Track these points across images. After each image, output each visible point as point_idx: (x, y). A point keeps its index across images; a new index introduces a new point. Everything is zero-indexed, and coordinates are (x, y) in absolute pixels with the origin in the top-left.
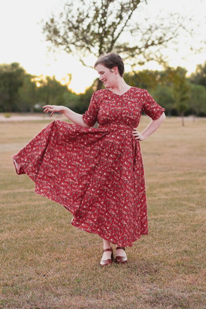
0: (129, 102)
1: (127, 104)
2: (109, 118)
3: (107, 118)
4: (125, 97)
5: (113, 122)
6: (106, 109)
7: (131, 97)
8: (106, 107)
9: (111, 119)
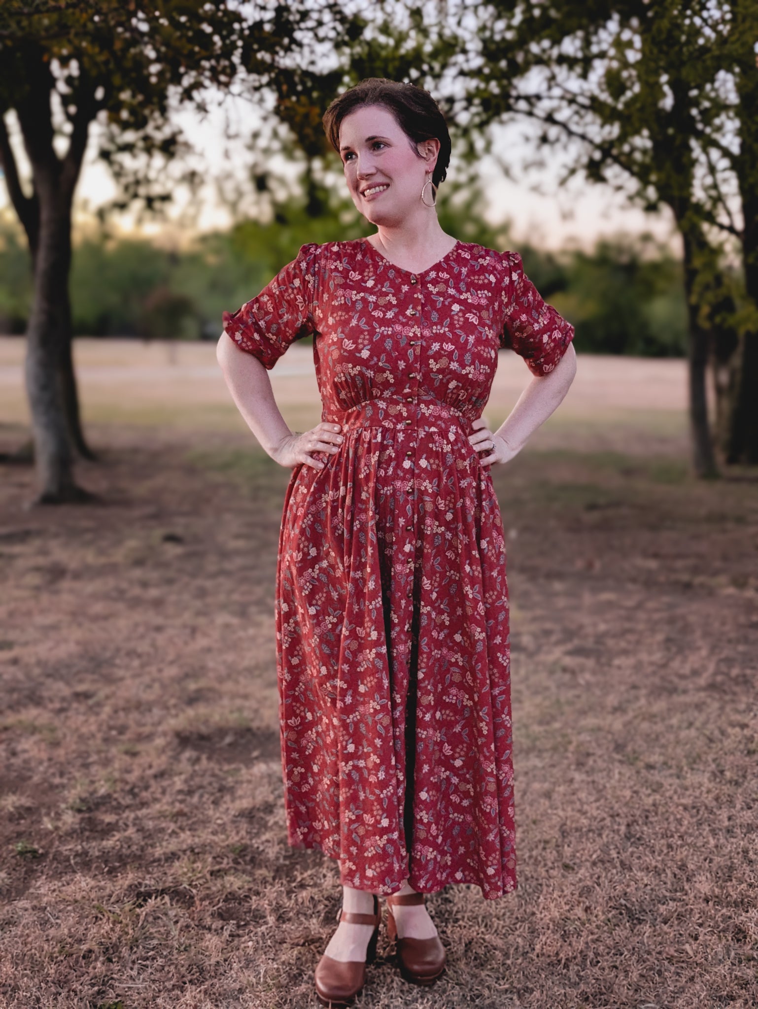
0: (456, 308)
1: (445, 312)
2: (370, 373)
3: (361, 373)
4: (435, 282)
5: (387, 394)
6: (354, 334)
7: (462, 286)
8: (354, 322)
9: (379, 379)
